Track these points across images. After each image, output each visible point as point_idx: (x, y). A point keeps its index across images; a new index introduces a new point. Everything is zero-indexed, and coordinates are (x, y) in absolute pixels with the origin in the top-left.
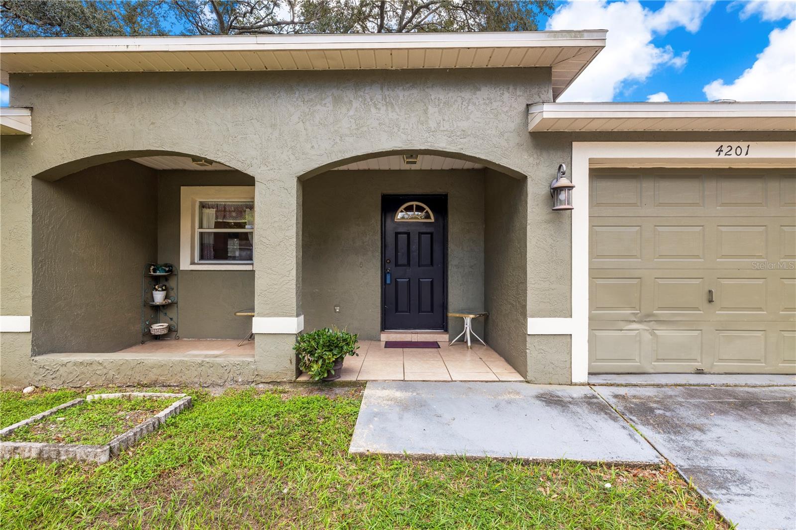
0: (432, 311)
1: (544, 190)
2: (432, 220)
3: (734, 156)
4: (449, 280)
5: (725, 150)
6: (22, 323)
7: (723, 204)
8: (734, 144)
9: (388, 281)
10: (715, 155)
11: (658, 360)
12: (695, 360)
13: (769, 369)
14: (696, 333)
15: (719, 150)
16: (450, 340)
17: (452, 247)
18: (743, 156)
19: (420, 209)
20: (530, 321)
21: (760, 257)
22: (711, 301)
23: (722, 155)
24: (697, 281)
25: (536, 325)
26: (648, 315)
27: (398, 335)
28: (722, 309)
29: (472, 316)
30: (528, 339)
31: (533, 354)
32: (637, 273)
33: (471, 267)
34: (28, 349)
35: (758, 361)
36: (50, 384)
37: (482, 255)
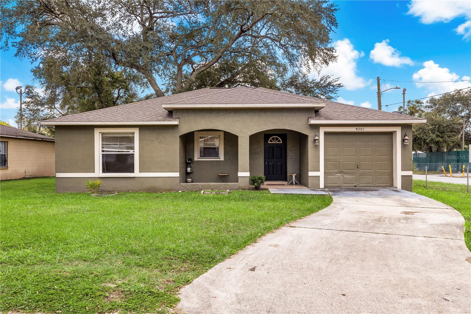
0: (281, 174)
1: (313, 139)
2: (281, 142)
3: (360, 130)
4: (288, 164)
5: (358, 129)
6: (177, 174)
7: (361, 142)
8: (360, 127)
9: (266, 164)
10: (356, 130)
11: (344, 184)
12: (354, 184)
13: (373, 186)
14: (355, 176)
15: (357, 129)
16: (288, 184)
17: (288, 152)
18: (362, 130)
19: (277, 139)
20: (309, 172)
21: (371, 156)
22: (358, 168)
23: (357, 130)
24: (354, 162)
25: (311, 174)
26: (342, 172)
27: (270, 182)
28: (361, 170)
29: (295, 174)
30: (309, 177)
31: (310, 181)
32: (339, 160)
33: (295, 159)
34: (179, 182)
35: (371, 183)
36: (184, 190)
37: (299, 155)
